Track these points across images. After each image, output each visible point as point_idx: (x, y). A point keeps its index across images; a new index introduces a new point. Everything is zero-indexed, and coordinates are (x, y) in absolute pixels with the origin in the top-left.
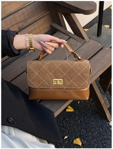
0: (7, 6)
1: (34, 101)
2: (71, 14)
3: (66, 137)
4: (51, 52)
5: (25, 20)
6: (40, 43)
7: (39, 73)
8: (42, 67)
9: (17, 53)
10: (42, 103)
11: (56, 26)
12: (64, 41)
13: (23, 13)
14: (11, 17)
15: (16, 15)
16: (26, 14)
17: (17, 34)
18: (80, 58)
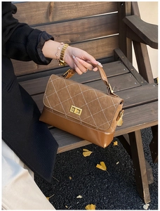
0: (65, 9)
1: (44, 124)
2: (141, 44)
3: (80, 197)
4: (81, 73)
5: (83, 33)
6: (72, 57)
7: (58, 93)
8: (65, 86)
9: (43, 60)
10: (51, 131)
11: (120, 54)
12: (100, 64)
13: (83, 24)
14: (67, 24)
15: (73, 24)
16: (86, 26)
17: (53, 39)
18: (112, 92)
